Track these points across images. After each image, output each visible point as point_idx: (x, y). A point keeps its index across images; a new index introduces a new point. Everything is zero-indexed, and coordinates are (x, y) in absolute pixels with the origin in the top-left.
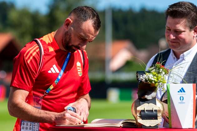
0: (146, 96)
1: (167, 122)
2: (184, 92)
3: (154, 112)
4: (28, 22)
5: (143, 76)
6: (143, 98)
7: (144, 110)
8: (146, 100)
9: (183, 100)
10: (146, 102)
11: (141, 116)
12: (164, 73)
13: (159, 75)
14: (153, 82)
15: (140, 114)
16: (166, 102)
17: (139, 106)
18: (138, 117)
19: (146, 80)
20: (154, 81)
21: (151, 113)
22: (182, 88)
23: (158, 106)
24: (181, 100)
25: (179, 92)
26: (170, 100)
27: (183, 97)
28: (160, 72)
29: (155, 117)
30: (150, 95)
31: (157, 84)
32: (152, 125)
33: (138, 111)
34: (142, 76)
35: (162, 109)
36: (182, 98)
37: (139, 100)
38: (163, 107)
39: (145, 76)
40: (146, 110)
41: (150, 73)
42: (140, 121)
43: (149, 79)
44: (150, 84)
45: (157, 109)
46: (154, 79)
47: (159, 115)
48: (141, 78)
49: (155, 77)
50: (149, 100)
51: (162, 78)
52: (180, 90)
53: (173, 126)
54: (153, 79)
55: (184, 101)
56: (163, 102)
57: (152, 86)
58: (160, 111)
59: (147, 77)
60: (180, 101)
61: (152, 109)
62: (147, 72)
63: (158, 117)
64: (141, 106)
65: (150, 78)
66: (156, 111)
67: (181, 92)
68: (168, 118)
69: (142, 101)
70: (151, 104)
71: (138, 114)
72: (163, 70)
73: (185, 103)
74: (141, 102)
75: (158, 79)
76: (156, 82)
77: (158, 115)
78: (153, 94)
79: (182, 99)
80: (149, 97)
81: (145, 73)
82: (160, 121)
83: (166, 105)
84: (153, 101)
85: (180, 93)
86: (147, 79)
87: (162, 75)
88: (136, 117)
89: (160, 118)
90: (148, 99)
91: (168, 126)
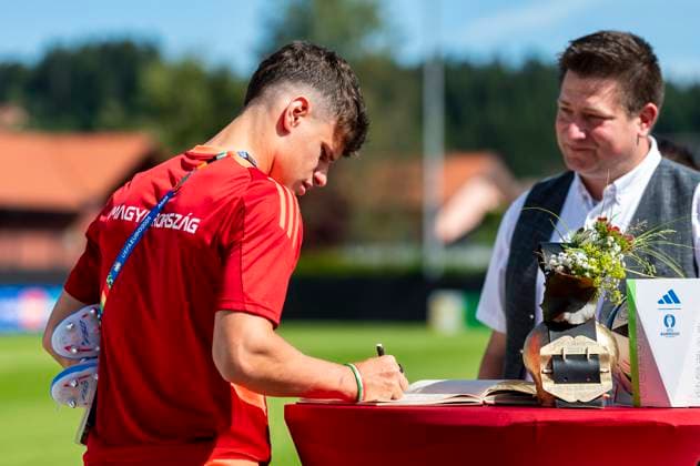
0: (567, 316)
1: (626, 389)
2: (677, 301)
3: (590, 360)
4: (197, 99)
5: (559, 258)
6: (557, 320)
7: (562, 356)
8: (565, 327)
9: (673, 325)
10: (567, 331)
11: (552, 373)
12: (618, 248)
13: (606, 255)
14: (588, 274)
15: (550, 365)
16: (623, 331)
17: (545, 345)
18: (543, 376)
19: (566, 269)
20: (591, 271)
21: (580, 364)
22: (671, 292)
23: (602, 342)
24: (667, 326)
25: (661, 302)
26: (634, 325)
27: (673, 318)
28: (607, 247)
29: (594, 377)
30: (577, 313)
31: (599, 279)
32: (583, 397)
33: (544, 358)
34: (554, 256)
35: (612, 353)
36: (669, 321)
37: (546, 327)
38: (616, 346)
39: (563, 256)
40: (568, 356)
41: (577, 247)
42: (549, 386)
43: (574, 266)
44: (578, 280)
45: (599, 351)
46: (589, 267)
47: (605, 368)
48: (553, 262)
49: (593, 260)
50: (576, 325)
51: (614, 262)
52: (666, 297)
53: (643, 402)
54: (585, 265)
55: (675, 329)
56: (616, 331)
57: (583, 286)
58: (606, 358)
59: (570, 260)
60: (664, 329)
61: (584, 353)
62: (570, 245)
63: (601, 376)
64: (552, 344)
65: (580, 262)
66: (595, 357)
67: (669, 302)
68: (630, 379)
69: (555, 330)
70: (581, 338)
71: (544, 368)
72: (615, 239)
73: (678, 334)
74: (551, 332)
75: (600, 266)
76: (594, 275)
77: (601, 370)
78: (589, 310)
79: (670, 323)
80: (575, 318)
81: (563, 250)
82: (606, 385)
83: (623, 341)
84: (588, 328)
85: (666, 305)
86: (570, 266)
87: (613, 254)
88: (537, 377)
89: (608, 379)
90: (574, 323)
91: (631, 400)
